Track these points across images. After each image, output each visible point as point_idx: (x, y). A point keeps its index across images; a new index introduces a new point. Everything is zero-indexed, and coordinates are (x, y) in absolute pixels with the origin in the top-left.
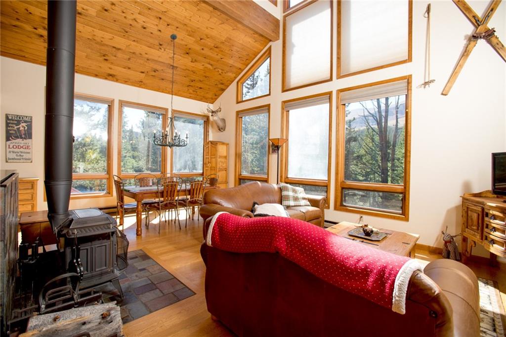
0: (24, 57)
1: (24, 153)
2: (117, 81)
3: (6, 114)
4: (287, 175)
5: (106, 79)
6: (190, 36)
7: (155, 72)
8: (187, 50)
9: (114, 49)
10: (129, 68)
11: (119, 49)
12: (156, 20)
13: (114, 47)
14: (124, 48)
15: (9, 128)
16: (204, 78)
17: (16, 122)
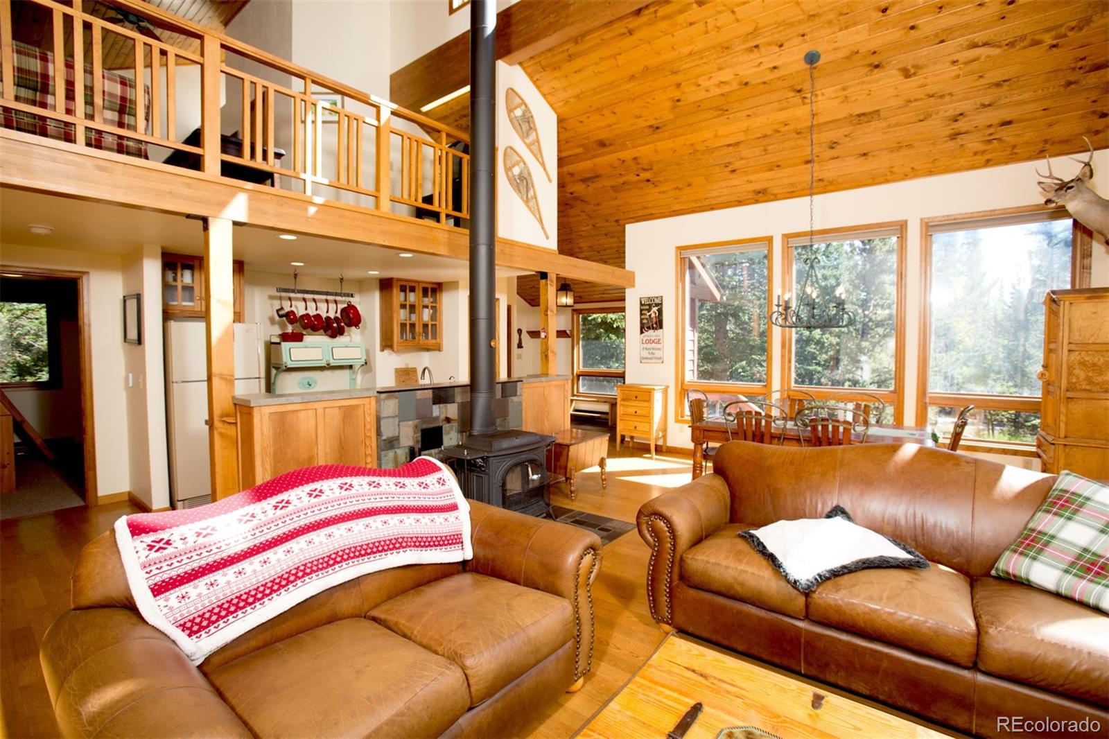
0: (652, 214)
1: (656, 349)
2: (776, 198)
3: (640, 298)
5: (757, 202)
6: (847, 28)
7: (833, 148)
8: (869, 61)
9: (731, 148)
10: (778, 166)
11: (738, 144)
12: (752, 56)
13: (729, 145)
14: (743, 138)
15: (643, 316)
16: (994, 90)
17: (647, 307)
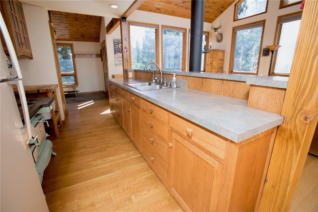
2: (160, 12)
3: (114, 40)
4: (274, 71)
15: (115, 47)
17: (117, 44)
